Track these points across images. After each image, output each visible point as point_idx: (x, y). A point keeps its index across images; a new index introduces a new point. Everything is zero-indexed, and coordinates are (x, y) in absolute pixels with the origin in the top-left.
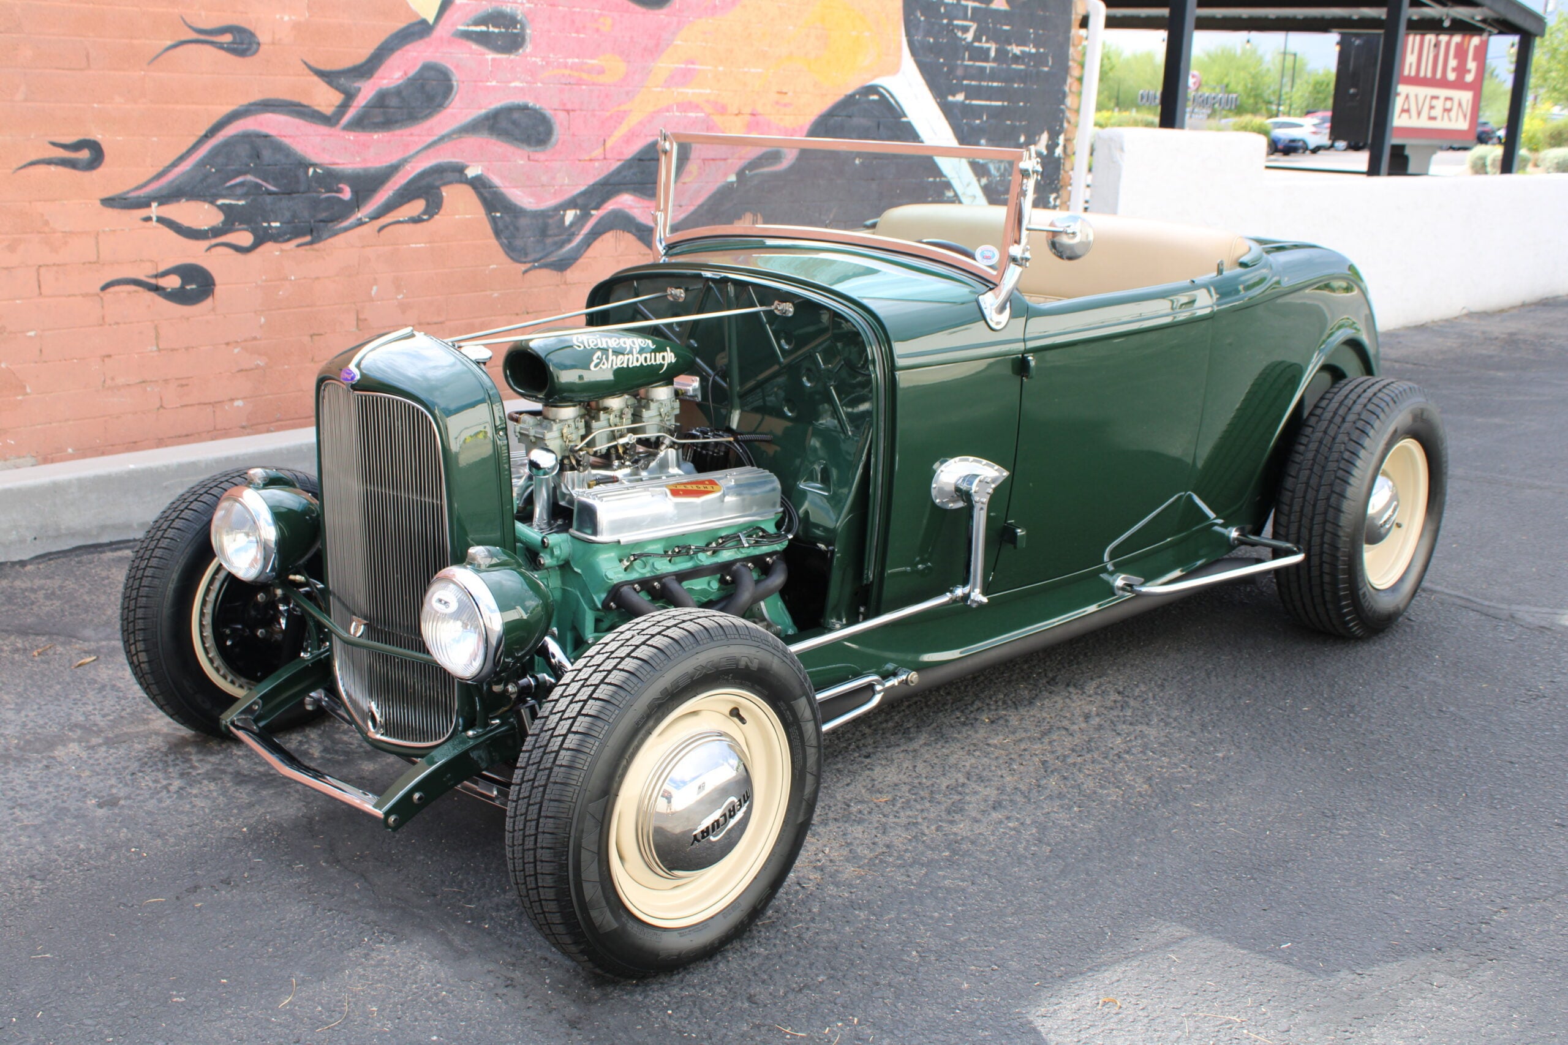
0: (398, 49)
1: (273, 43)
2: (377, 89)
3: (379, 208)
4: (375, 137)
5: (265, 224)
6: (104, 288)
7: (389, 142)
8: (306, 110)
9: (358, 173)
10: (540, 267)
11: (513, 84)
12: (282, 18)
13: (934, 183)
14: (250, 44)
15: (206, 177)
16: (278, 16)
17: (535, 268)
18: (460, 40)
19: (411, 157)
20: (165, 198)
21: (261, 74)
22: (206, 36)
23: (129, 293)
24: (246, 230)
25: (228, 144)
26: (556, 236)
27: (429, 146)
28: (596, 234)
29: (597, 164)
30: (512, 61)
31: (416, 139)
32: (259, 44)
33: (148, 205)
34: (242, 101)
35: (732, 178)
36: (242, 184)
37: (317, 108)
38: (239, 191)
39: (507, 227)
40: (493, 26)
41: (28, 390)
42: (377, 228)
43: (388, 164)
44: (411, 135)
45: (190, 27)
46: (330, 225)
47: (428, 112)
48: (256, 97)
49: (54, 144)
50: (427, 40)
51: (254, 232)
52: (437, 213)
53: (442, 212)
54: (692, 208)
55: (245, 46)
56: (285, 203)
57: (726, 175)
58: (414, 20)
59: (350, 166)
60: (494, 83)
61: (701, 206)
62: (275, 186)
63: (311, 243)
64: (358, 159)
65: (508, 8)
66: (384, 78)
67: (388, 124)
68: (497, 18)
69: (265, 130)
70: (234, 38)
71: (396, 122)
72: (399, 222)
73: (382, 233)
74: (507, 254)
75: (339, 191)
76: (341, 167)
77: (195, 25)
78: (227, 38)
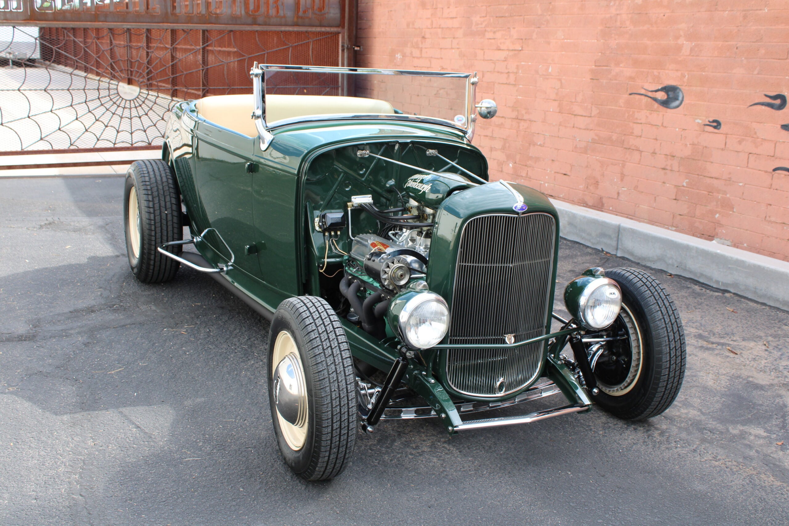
6: (775, 170)
23: (786, 175)
41: (735, 210)
49: (766, 96)
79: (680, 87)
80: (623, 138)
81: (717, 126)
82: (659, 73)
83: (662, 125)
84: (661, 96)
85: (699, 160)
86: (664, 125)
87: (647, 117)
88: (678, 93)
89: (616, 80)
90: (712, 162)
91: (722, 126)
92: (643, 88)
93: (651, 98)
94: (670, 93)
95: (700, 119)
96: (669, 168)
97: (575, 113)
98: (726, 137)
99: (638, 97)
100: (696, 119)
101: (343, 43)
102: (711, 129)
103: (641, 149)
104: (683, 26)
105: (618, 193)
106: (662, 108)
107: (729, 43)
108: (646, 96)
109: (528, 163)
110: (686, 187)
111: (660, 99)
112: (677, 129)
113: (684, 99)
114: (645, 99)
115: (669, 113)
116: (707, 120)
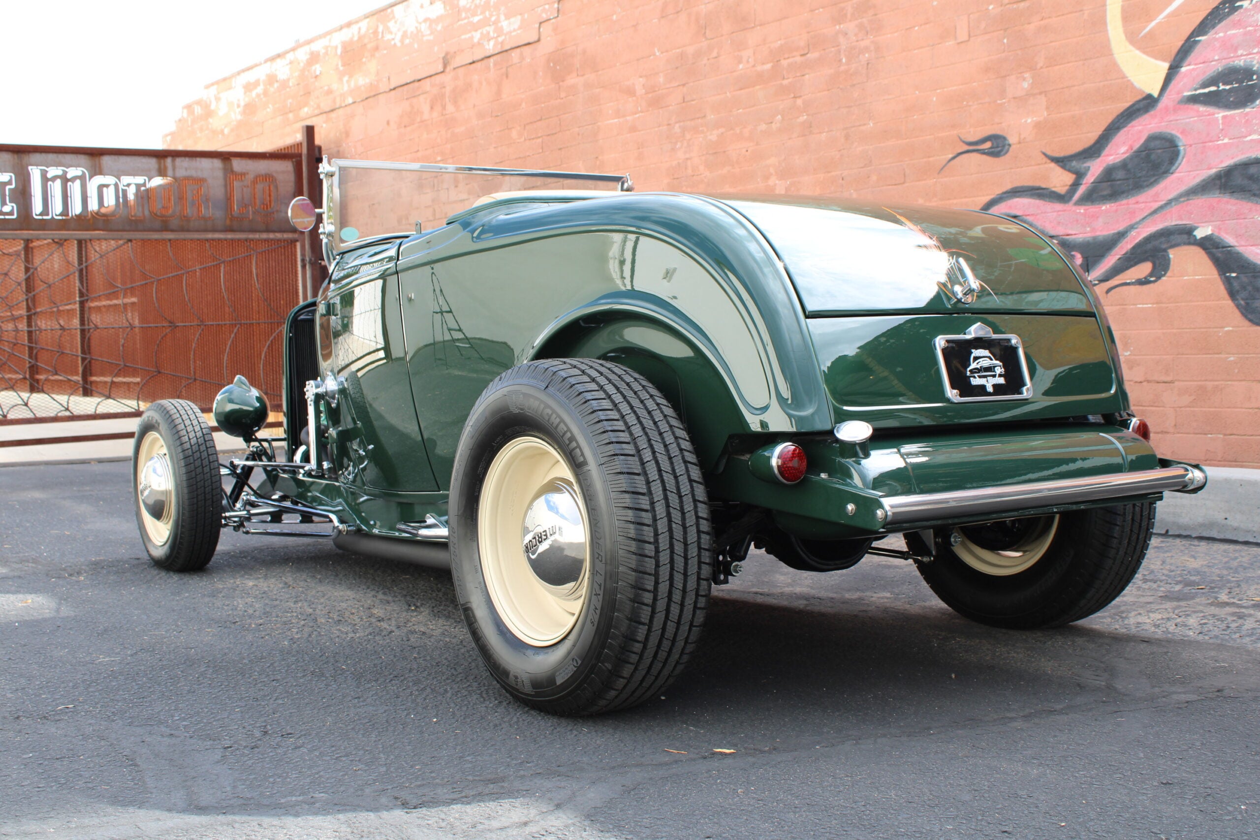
0: (1124, 127)
1: (1020, 143)
2: (1104, 165)
3: (1106, 271)
4: (1104, 208)
7: (1116, 211)
8: (1045, 191)
9: (1088, 241)
11: (1249, 138)
12: (1026, 121)
14: (1004, 146)
16: (1023, 121)
18: (1187, 106)
19: (1137, 223)
21: (1011, 168)
22: (973, 147)
27: (1155, 212)
30: (1247, 114)
31: (1142, 206)
32: (1010, 145)
34: (998, 191)
37: (1054, 189)
39: (1244, 288)
40: (1223, 84)
42: (1105, 290)
43: (1116, 231)
45: (964, 142)
47: (1152, 180)
48: (1008, 187)
50: (1152, 112)
52: (1164, 275)
53: (1169, 274)
55: (999, 149)
58: (1140, 97)
59: (1081, 236)
60: (1226, 141)
64: (1088, 229)
65: (1240, 63)
66: (1112, 155)
67: (1114, 195)
68: (1229, 74)
70: (993, 144)
71: (1123, 192)
72: (1127, 284)
73: (1110, 294)
74: (1244, 315)
76: (1073, 237)
77: (965, 140)
78: (988, 145)
101: (303, 255)
104: (772, 161)
107: (833, 173)
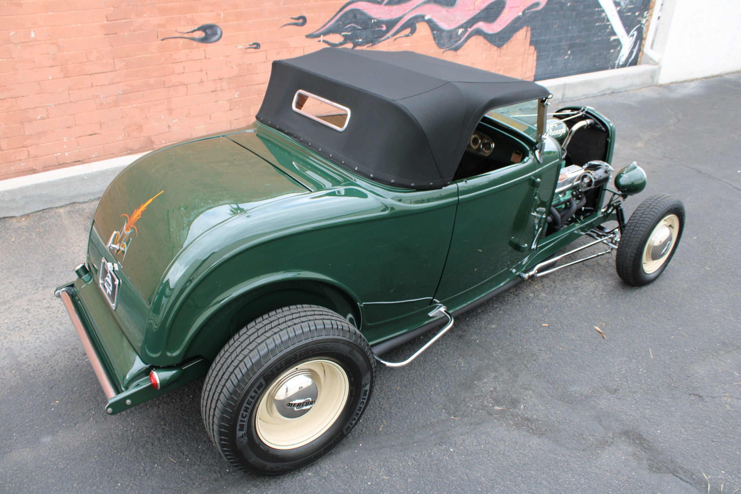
3: (395, 32)
4: (395, 7)
5: (357, 40)
7: (399, 9)
9: (388, 20)
10: (449, 50)
13: (598, 11)
15: (338, 26)
17: (446, 51)
19: (407, 13)
20: (325, 34)
24: (350, 43)
25: (346, 14)
26: (455, 38)
27: (413, 9)
28: (469, 37)
29: (471, 12)
33: (320, 36)
35: (520, 14)
36: (350, 27)
38: (349, 30)
39: (438, 36)
42: (394, 39)
43: (399, 17)
44: (407, 6)
46: (378, 39)
49: (292, 18)
51: (353, 43)
52: (414, 33)
53: (416, 32)
54: (505, 26)
56: (364, 32)
57: (518, 12)
59: (386, 18)
61: (508, 25)
62: (361, 27)
63: (372, 46)
64: (389, 16)
67: (399, 2)
69: (358, 8)
72: (401, 37)
73: (395, 41)
74: (438, 46)
75: (382, 27)
79: (216, 24)
80: (163, 80)
81: (257, 47)
82: (193, 16)
83: (205, 58)
84: (200, 34)
85: (246, 75)
86: (207, 57)
87: (187, 55)
88: (216, 29)
89: (141, 30)
90: (257, 74)
91: (261, 46)
92: (177, 32)
93: (187, 38)
94: (207, 31)
95: (241, 45)
96: (219, 89)
97: (90, 73)
98: (266, 53)
99: (172, 41)
100: (238, 46)
102: (253, 50)
103: (186, 82)
105: (169, 127)
106: (201, 44)
108: (181, 38)
109: (25, 143)
110: (238, 98)
111: (197, 37)
112: (221, 58)
113: (223, 33)
114: (182, 41)
115: (210, 47)
116: (248, 45)
